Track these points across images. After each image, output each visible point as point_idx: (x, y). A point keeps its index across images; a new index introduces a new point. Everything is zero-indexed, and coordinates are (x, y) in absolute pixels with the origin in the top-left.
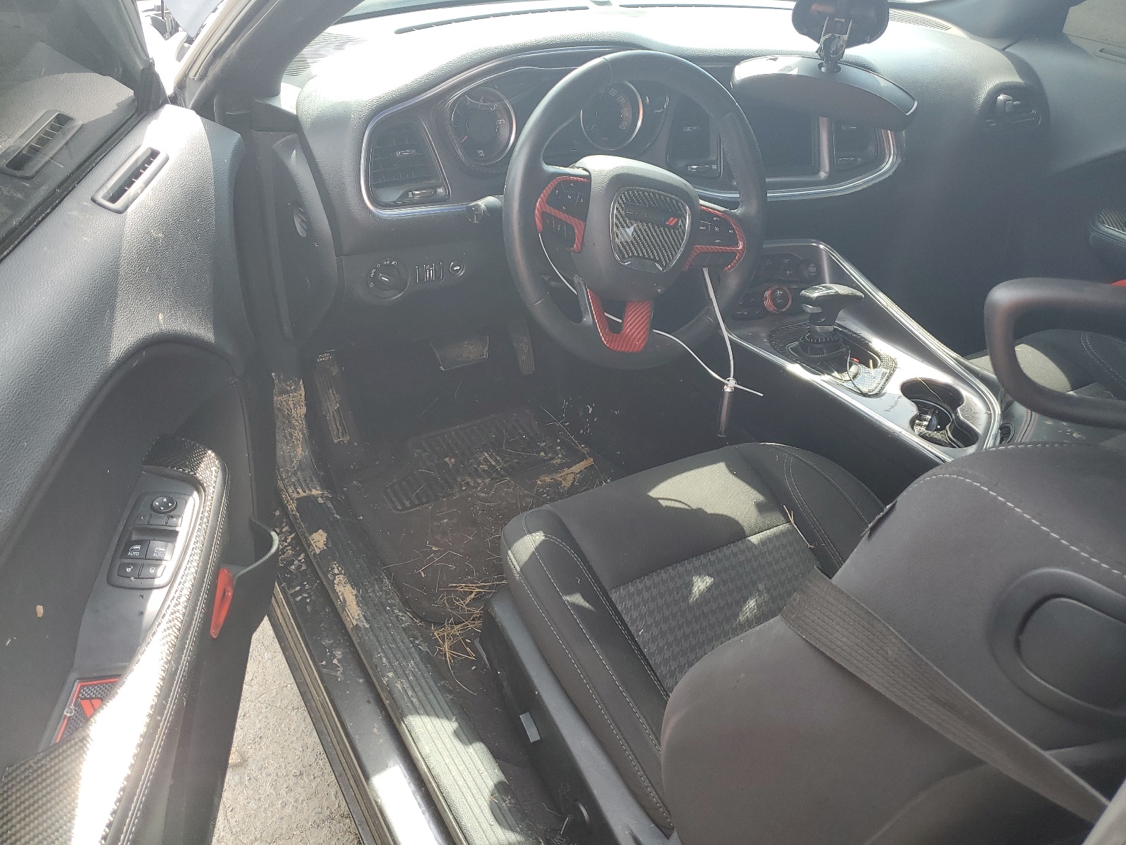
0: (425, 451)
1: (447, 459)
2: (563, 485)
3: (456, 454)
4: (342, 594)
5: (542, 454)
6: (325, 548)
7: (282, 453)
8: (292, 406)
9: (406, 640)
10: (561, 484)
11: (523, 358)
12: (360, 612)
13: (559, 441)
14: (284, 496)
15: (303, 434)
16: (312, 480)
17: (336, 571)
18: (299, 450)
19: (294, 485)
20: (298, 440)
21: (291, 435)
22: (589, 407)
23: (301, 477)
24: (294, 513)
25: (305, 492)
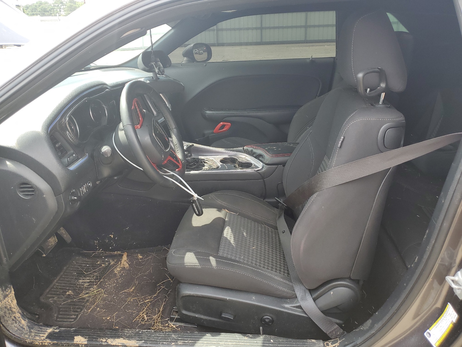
0: (54, 297)
1: (67, 293)
2: (126, 267)
3: (68, 289)
4: (119, 343)
5: (103, 265)
6: (87, 339)
7: (16, 328)
8: (11, 302)
9: (161, 333)
10: (125, 267)
11: (65, 236)
12: (134, 341)
13: (103, 257)
14: (37, 343)
15: (20, 313)
16: (41, 329)
17: (105, 340)
18: (23, 322)
19: (37, 336)
20: (19, 318)
21: (15, 317)
22: (110, 235)
23: (35, 331)
24: (52, 343)
25: (45, 334)
